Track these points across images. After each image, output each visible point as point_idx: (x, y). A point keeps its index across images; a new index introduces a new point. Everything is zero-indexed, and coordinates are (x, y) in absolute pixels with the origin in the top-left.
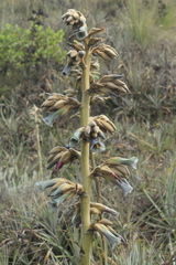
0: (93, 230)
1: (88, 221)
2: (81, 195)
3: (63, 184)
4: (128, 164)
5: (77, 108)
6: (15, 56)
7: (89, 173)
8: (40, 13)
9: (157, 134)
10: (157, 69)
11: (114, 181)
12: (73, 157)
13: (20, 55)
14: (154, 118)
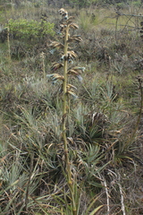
0: (67, 93)
1: (65, 90)
2: (63, 80)
3: (57, 76)
4: (81, 69)
5: (62, 48)
6: (35, 33)
7: (66, 72)
8: (45, 16)
9: (90, 66)
10: (91, 40)
11: (76, 76)
12: (61, 66)
13: (37, 32)
14: (89, 59)
